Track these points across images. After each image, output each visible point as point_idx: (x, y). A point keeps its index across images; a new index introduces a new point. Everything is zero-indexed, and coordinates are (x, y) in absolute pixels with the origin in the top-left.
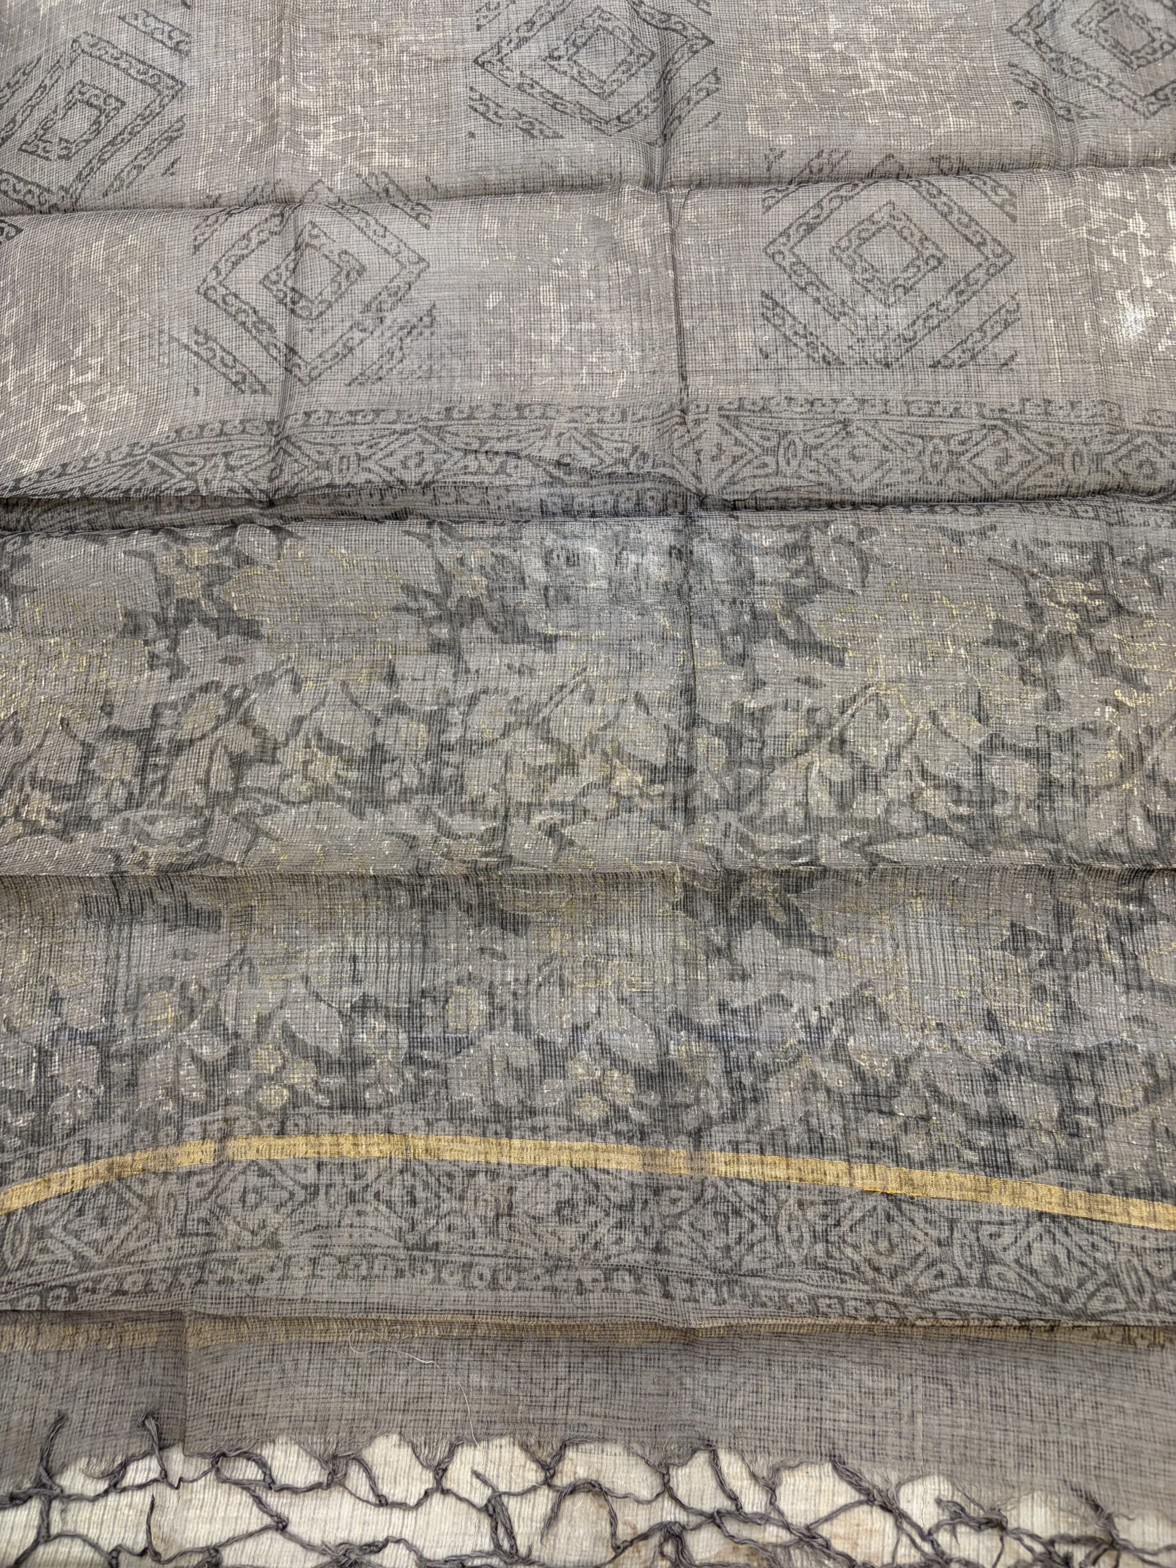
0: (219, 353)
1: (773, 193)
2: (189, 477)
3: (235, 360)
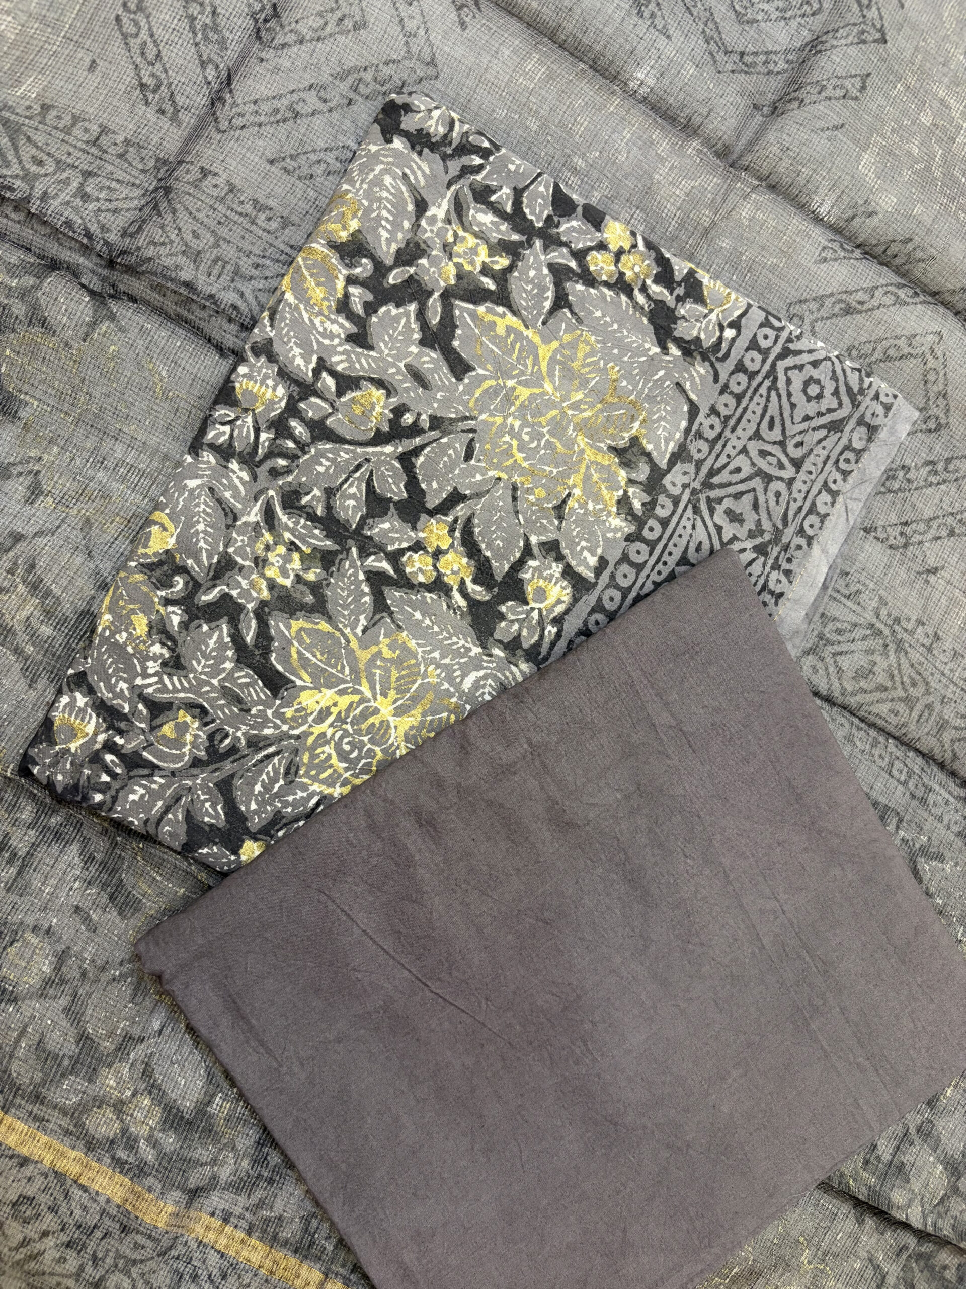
0: (144, 35)
1: (836, 246)
2: (27, 177)
3: (158, 56)
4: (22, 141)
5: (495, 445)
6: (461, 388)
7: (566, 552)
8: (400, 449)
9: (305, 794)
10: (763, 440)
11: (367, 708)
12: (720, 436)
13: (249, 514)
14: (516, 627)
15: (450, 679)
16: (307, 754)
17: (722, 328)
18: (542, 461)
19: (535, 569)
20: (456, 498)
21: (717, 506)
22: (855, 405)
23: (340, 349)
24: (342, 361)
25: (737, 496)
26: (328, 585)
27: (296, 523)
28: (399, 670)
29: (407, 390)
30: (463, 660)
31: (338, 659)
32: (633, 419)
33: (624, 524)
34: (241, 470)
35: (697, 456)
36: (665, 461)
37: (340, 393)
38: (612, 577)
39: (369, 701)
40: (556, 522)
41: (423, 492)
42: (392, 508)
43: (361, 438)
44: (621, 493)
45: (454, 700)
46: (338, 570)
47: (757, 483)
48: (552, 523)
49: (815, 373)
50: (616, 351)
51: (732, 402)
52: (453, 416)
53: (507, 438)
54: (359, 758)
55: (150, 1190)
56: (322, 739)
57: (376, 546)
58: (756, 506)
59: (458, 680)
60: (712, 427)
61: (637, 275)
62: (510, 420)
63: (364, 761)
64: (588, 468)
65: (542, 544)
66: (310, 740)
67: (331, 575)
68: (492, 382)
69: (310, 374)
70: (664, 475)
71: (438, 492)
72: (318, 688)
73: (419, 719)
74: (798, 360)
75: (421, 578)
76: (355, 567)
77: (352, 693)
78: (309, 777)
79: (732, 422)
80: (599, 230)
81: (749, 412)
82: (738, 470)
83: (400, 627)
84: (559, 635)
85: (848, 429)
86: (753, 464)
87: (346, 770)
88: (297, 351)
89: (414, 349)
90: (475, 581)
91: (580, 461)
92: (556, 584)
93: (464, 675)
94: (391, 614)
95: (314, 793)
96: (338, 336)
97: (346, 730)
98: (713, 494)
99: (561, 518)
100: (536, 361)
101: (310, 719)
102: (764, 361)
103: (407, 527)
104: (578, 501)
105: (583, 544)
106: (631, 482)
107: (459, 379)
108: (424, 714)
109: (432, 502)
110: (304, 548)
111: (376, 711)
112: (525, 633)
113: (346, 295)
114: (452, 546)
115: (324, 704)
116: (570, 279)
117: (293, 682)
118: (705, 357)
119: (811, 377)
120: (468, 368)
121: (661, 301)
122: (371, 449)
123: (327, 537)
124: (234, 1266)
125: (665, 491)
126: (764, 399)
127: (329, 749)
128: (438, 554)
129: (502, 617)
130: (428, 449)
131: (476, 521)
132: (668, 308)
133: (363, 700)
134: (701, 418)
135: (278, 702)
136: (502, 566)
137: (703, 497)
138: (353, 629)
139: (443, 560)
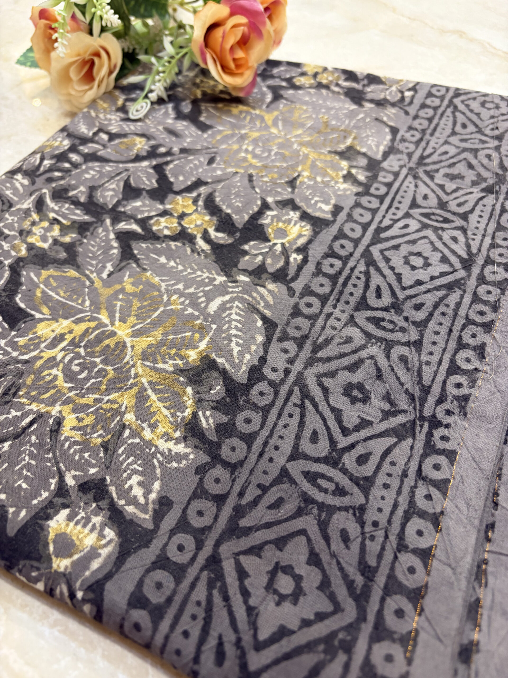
5: (233, 158)
6: (205, 135)
7: (302, 204)
8: (154, 163)
9: (19, 414)
10: (461, 134)
11: (103, 332)
12: (422, 139)
13: (23, 204)
15: (195, 305)
16: (32, 376)
17: (402, 92)
18: (274, 161)
19: (273, 217)
20: (199, 183)
21: (436, 175)
23: (115, 124)
24: (116, 129)
25: (451, 165)
26: (81, 244)
27: (61, 207)
28: (141, 301)
29: (164, 138)
30: (207, 289)
31: (80, 295)
32: (345, 138)
33: (352, 187)
34: (23, 178)
35: (406, 151)
36: (380, 156)
37: (111, 140)
38: (349, 216)
39: (106, 326)
40: (290, 189)
41: (171, 183)
42: (144, 193)
43: (123, 159)
44: (345, 172)
45: (198, 322)
46: (92, 234)
48: (285, 190)
50: (323, 111)
51: (425, 122)
52: (199, 148)
53: (243, 154)
54: (87, 379)
56: (52, 362)
57: (128, 217)
58: (471, 167)
59: (203, 305)
60: (413, 136)
62: (245, 147)
63: (93, 381)
64: (313, 162)
65: (278, 202)
66: (38, 364)
67: (85, 237)
68: (230, 132)
69: (91, 135)
71: (184, 182)
72: (55, 319)
73: (159, 339)
75: (167, 232)
76: (107, 231)
77: (89, 320)
78: (29, 397)
79: (429, 131)
80: (299, 69)
81: (441, 125)
82: (445, 153)
83: (145, 270)
84: (305, 261)
86: (458, 147)
87: (71, 389)
88: (83, 127)
89: (170, 121)
90: (217, 230)
91: (307, 159)
92: (295, 225)
93: (209, 300)
94: (137, 261)
95: (29, 413)
96: (115, 120)
97: (77, 353)
98: (428, 168)
99: (293, 187)
100: (263, 122)
101: (43, 345)
102: (442, 101)
103: (156, 203)
104: (307, 177)
105: (316, 199)
106: (353, 166)
107: (205, 132)
108: (165, 334)
109: (178, 187)
110: (64, 222)
111: (113, 334)
112: (269, 261)
114: (196, 210)
115: (59, 332)
116: (283, 90)
117: (32, 316)
118: (394, 106)
119: (485, 101)
120: (211, 127)
121: (353, 89)
122: (130, 165)
123: (86, 214)
125: (384, 170)
126: (451, 117)
127: (57, 372)
128: (182, 216)
129: (245, 253)
130: (177, 162)
131: (217, 194)
132: (358, 90)
133: (101, 325)
134: (401, 133)
135: (13, 333)
136: (242, 217)
137: (420, 171)
138: (99, 273)
139: (186, 219)
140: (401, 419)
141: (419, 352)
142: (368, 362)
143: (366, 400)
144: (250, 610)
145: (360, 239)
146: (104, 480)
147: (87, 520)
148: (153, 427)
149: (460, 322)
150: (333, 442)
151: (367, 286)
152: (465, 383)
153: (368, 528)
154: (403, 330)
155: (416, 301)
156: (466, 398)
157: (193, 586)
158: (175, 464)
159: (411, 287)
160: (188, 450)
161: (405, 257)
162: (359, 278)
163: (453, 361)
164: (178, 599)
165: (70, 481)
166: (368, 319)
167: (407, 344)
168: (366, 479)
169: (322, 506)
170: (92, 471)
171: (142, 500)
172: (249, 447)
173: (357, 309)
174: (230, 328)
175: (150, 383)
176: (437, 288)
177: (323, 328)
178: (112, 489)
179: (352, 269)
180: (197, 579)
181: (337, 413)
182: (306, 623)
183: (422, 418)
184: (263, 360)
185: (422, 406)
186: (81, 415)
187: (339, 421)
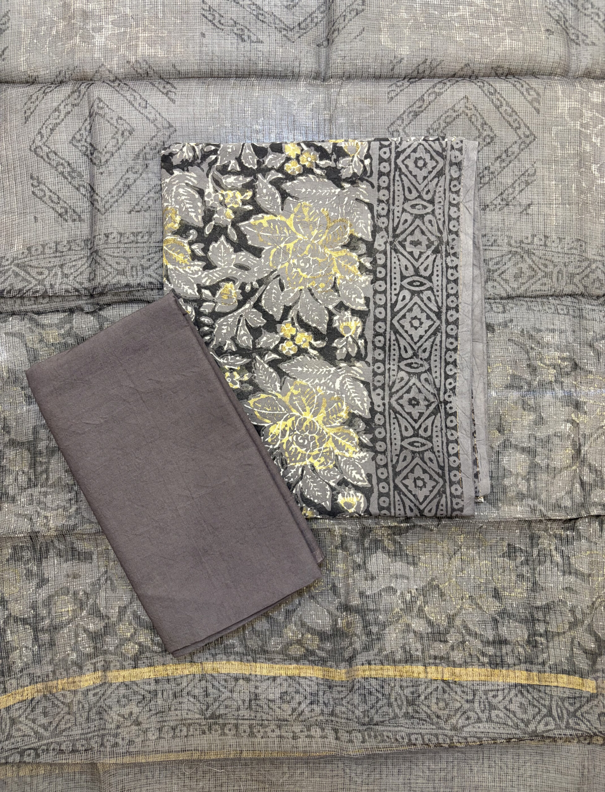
0: (48, 193)
1: (394, 87)
2: (41, 282)
3: (59, 198)
4: (29, 269)
5: (291, 276)
6: (263, 260)
7: (348, 304)
8: (252, 303)
9: (295, 470)
10: (410, 200)
11: (300, 420)
12: (389, 211)
14: (344, 349)
15: (329, 388)
16: (286, 453)
17: (362, 162)
18: (315, 271)
19: (339, 320)
20: (287, 310)
21: (406, 244)
22: (444, 158)
23: (203, 276)
24: (207, 280)
25: (412, 233)
26: (255, 378)
27: (227, 360)
28: (304, 396)
29: (240, 275)
30: (329, 377)
31: (276, 406)
32: (345, 227)
33: (367, 277)
35: (383, 226)
36: (370, 237)
37: (214, 294)
38: (375, 303)
39: (299, 417)
40: (336, 294)
41: (272, 315)
42: (263, 330)
43: (233, 308)
44: (358, 264)
45: (336, 396)
46: (255, 369)
47: (418, 222)
48: (334, 295)
49: (417, 155)
50: (321, 202)
51: (386, 192)
52: (266, 275)
53: (294, 270)
54: (309, 443)
55: (331, 667)
56: (289, 443)
57: (265, 350)
58: (423, 233)
59: (332, 386)
60: (383, 209)
61: (311, 162)
62: (291, 262)
63: (312, 443)
64: (337, 261)
65: (336, 307)
66: (284, 446)
67: (254, 373)
68: (275, 250)
69: (197, 294)
70: (373, 244)
71: (278, 311)
72: (275, 423)
73: (325, 413)
74: (406, 154)
75: (292, 352)
76: (262, 364)
77: (290, 417)
78: (293, 462)
79: (391, 201)
80: (283, 153)
81: (396, 191)
82: (406, 221)
83: (295, 378)
84: (366, 342)
85: (447, 171)
86: (411, 214)
87: (306, 451)
88: (186, 287)
89: (234, 256)
90: (316, 340)
91: (332, 260)
92: (351, 321)
93: (334, 383)
94: (288, 375)
95: (298, 468)
96: (199, 270)
97: (297, 434)
98: (400, 239)
99: (337, 291)
100: (288, 229)
101: (279, 437)
102: (390, 164)
103: (273, 334)
104: (341, 279)
105: (354, 296)
106: (360, 256)
107: (260, 257)
108: (326, 409)
109: (278, 318)
110: (236, 368)
111: (305, 419)
112: (350, 350)
113: (193, 251)
114: (297, 331)
115: (281, 428)
116: (282, 183)
117: (264, 426)
118: (362, 180)
119: (416, 158)
120: (261, 250)
121: (328, 167)
122: (240, 311)
123: (243, 358)
124: (384, 681)
125: (377, 251)
126: (400, 182)
127: (294, 446)
128: (293, 338)
129: (336, 349)
130: (264, 296)
131: (301, 314)
132: (333, 168)
133: (297, 418)
134: (376, 208)
136: (323, 327)
137: (396, 243)
138: (276, 390)
139: (297, 339)
140: (433, 406)
141: (431, 374)
142: (414, 387)
143: (418, 404)
144: (414, 496)
145: (386, 317)
146: (344, 478)
147: (349, 494)
148: (347, 451)
149: (444, 350)
150: (413, 428)
151: (400, 348)
152: (452, 382)
153: (437, 454)
154: (422, 365)
155: (423, 348)
156: (454, 388)
157: (394, 497)
158: (363, 461)
159: (418, 341)
160: (365, 453)
161: (410, 322)
162: (394, 345)
163: (445, 373)
164: (392, 503)
165: (333, 484)
166: (406, 365)
167: (425, 372)
168: (429, 437)
169: (419, 453)
170: (338, 477)
171: (361, 479)
172: (386, 443)
173: (399, 362)
174: (351, 394)
175: (334, 434)
176: (430, 337)
177: (389, 377)
178: (349, 480)
179: (390, 340)
180: (394, 494)
181: (409, 414)
182: (431, 491)
183: (441, 402)
184: (372, 403)
185: (439, 397)
186: (318, 459)
187: (412, 417)
